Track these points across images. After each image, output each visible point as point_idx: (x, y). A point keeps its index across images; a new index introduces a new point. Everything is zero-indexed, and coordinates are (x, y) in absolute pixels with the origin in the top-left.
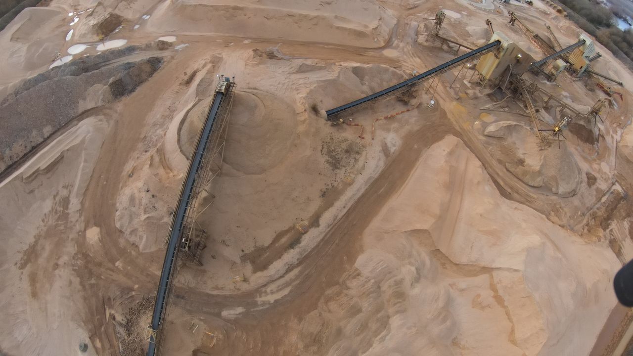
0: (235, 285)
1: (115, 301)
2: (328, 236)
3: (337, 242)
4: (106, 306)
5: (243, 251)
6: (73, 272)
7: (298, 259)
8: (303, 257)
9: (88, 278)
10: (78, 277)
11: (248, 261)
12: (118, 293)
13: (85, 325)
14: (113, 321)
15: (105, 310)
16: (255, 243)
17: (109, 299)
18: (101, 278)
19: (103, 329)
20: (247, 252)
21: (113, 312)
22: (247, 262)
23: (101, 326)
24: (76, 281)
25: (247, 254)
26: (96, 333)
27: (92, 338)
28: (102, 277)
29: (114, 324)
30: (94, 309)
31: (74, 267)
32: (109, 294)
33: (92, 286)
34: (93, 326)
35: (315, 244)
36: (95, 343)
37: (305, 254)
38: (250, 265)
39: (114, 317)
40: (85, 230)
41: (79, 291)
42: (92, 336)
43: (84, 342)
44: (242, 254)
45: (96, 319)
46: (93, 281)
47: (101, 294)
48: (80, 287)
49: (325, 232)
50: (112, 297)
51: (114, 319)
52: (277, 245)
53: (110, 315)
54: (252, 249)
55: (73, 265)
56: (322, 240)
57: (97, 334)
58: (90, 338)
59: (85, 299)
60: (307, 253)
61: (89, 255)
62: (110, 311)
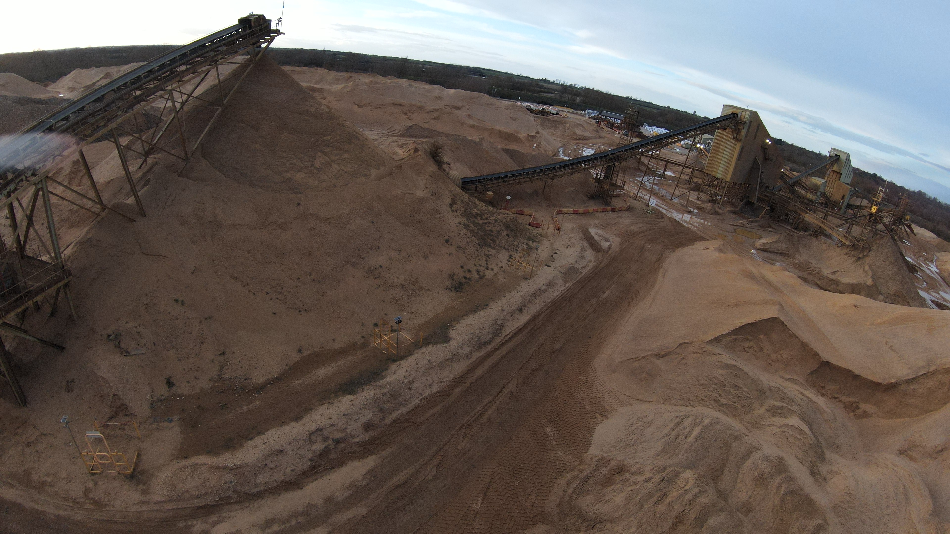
0: (91, 484)
2: (479, 372)
3: (512, 387)
5: (170, 383)
7: (368, 426)
8: (389, 420)
11: (176, 418)
16: (221, 370)
20: (183, 389)
22: (171, 421)
25: (180, 396)
35: (436, 388)
37: (396, 414)
38: (177, 429)
44: (162, 391)
49: (467, 356)
52: (296, 383)
54: (204, 383)
56: (460, 380)
60: (403, 410)
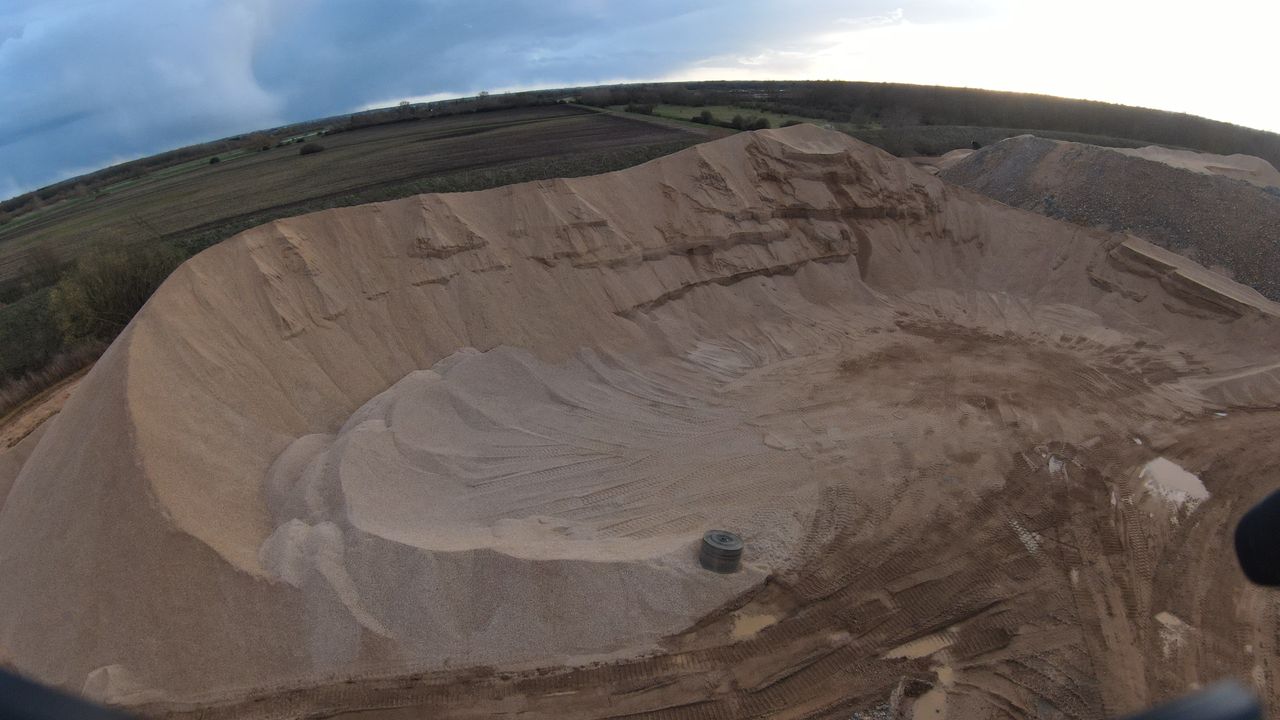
1: (1006, 670)
4: (954, 629)
6: (1009, 458)
9: (1030, 519)
10: (1008, 480)
12: (1056, 677)
13: (830, 549)
14: (900, 690)
15: (939, 630)
17: (1004, 638)
18: (1067, 572)
19: (837, 637)
21: (946, 675)
23: (847, 626)
24: (988, 477)
26: (803, 606)
27: (775, 589)
28: (1075, 574)
29: (887, 697)
30: (921, 577)
31: (1027, 453)
32: (1022, 631)
33: (1011, 541)
34: (837, 587)
36: (753, 606)
39: (926, 688)
40: (1161, 452)
41: (957, 495)
42: (785, 588)
43: (746, 552)
45: (875, 596)
46: (1030, 540)
47: (998, 589)
48: (974, 496)
50: (1020, 648)
51: (916, 690)
53: (925, 663)
55: (1031, 450)
57: (802, 614)
58: (770, 580)
59: (942, 525)
61: (1107, 491)
62: (943, 657)
